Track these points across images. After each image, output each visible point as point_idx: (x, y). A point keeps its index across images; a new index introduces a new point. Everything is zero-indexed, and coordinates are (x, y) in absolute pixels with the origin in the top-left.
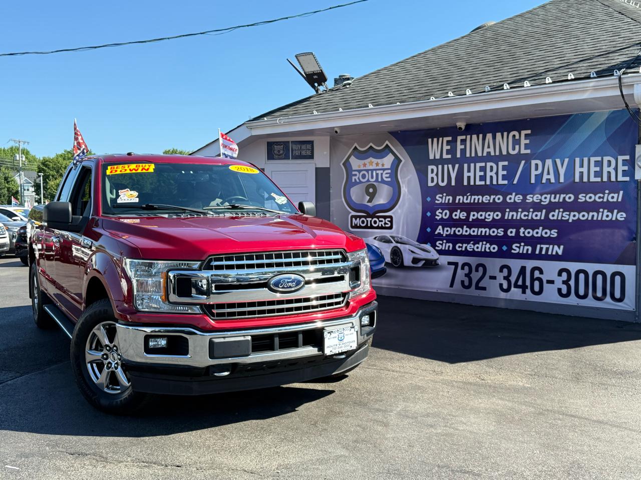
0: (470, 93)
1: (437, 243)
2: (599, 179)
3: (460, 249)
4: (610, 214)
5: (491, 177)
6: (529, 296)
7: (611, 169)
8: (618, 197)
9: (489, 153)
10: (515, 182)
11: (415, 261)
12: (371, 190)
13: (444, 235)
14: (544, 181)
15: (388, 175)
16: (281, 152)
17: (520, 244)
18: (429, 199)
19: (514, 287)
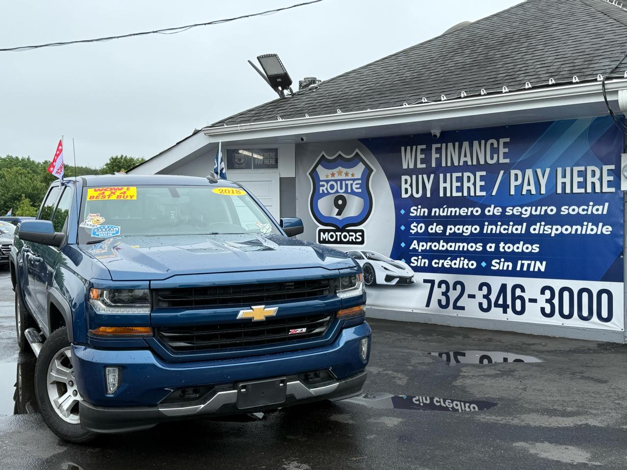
0: (445, 99)
1: (412, 260)
3: (437, 265)
4: (594, 228)
5: (469, 188)
6: (510, 316)
7: (596, 180)
8: (602, 209)
9: (465, 162)
10: (494, 193)
11: (389, 278)
12: (340, 202)
13: (420, 251)
14: (524, 192)
15: (358, 186)
16: (243, 161)
17: (500, 260)
18: (403, 212)
19: (495, 307)
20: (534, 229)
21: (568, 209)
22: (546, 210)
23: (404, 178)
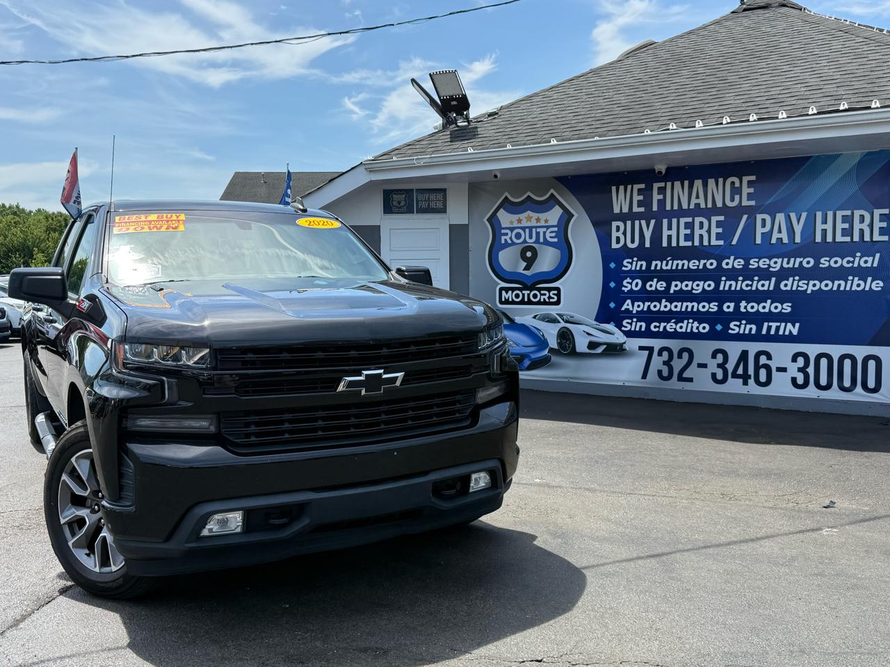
0: (701, 124)
1: (624, 323)
2: (848, 239)
3: (657, 329)
4: (862, 283)
5: (701, 236)
6: (753, 388)
7: (865, 226)
8: (872, 261)
9: (697, 205)
10: (734, 242)
11: (592, 345)
12: (529, 254)
13: (634, 312)
14: (774, 241)
15: (554, 235)
16: (403, 203)
17: (740, 322)
18: (612, 265)
19: (732, 377)
20: (786, 285)
21: (829, 261)
22: (801, 263)
23: (614, 224)
